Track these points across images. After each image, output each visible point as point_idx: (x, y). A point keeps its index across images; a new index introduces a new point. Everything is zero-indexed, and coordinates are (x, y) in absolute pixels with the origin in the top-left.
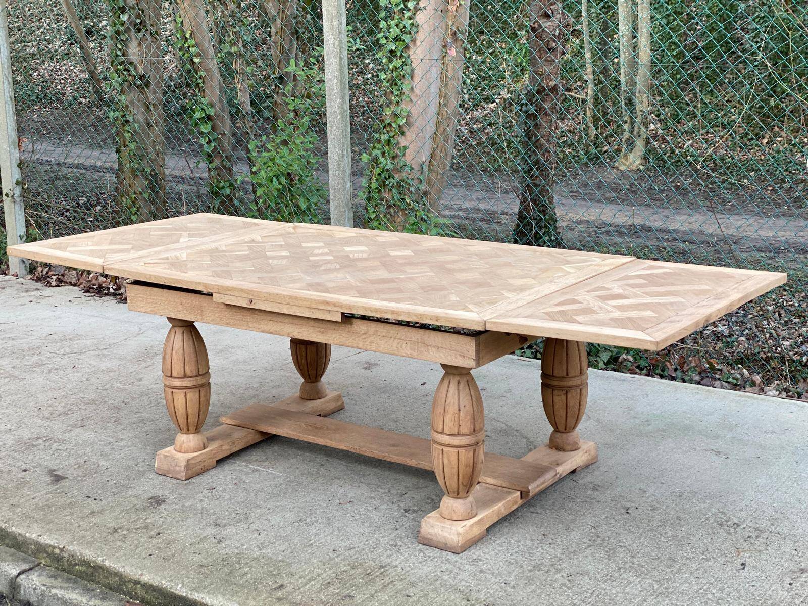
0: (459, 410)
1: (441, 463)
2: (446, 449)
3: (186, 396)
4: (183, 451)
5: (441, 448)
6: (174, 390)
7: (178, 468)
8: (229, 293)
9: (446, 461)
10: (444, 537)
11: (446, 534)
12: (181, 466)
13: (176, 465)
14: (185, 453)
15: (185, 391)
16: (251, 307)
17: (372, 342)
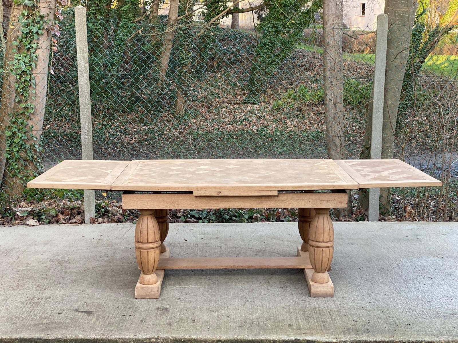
0: (330, 230)
2: (324, 249)
4: (150, 284)
5: (321, 249)
6: (148, 250)
7: (152, 293)
8: (205, 190)
9: (324, 255)
11: (325, 290)
12: (155, 291)
13: (151, 291)
14: (151, 284)
15: (154, 249)
16: (219, 195)
17: (290, 204)
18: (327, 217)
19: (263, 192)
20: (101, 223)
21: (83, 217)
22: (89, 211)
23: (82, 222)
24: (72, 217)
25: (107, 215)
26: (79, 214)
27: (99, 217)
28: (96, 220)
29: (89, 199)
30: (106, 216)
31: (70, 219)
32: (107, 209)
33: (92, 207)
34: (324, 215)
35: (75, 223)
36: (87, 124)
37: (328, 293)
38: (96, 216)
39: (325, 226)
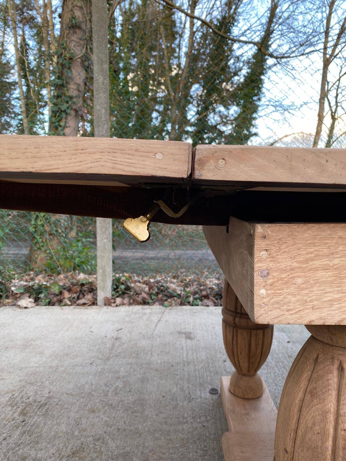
20: (120, 305)
21: (95, 297)
22: (104, 288)
23: (94, 303)
24: (81, 296)
25: (128, 293)
26: (91, 292)
27: (118, 297)
28: (113, 301)
29: (104, 271)
30: (126, 295)
31: (78, 298)
32: (128, 286)
33: (108, 283)
35: (84, 304)
38: (113, 295)
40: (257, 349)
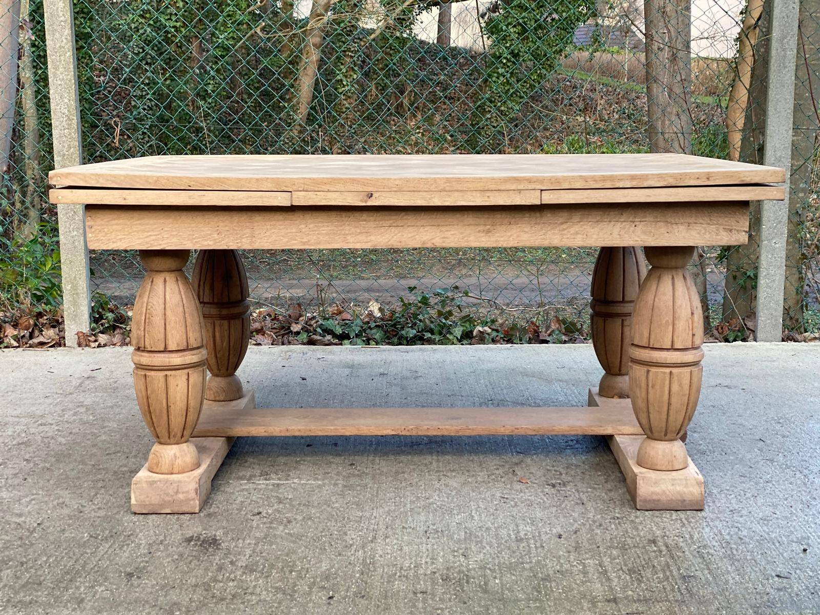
0: (692, 314)
1: (667, 392)
2: (675, 370)
3: (188, 379)
5: (667, 370)
7: (181, 496)
8: (325, 188)
9: (675, 387)
10: (678, 492)
11: (678, 488)
12: (188, 492)
13: (177, 492)
15: (186, 371)
16: (369, 204)
17: (577, 233)
18: (684, 278)
19: (497, 194)
20: (105, 345)
21: (61, 334)
22: (75, 317)
23: (60, 343)
24: (36, 333)
25: (121, 328)
26: (54, 327)
27: (102, 332)
28: (93, 338)
29: (75, 287)
30: (118, 331)
31: (31, 337)
32: (122, 316)
33: (82, 308)
34: (674, 273)
35: (42, 344)
36: (66, 101)
37: (688, 497)
38: (93, 330)
39: (678, 303)
40: (222, 342)
